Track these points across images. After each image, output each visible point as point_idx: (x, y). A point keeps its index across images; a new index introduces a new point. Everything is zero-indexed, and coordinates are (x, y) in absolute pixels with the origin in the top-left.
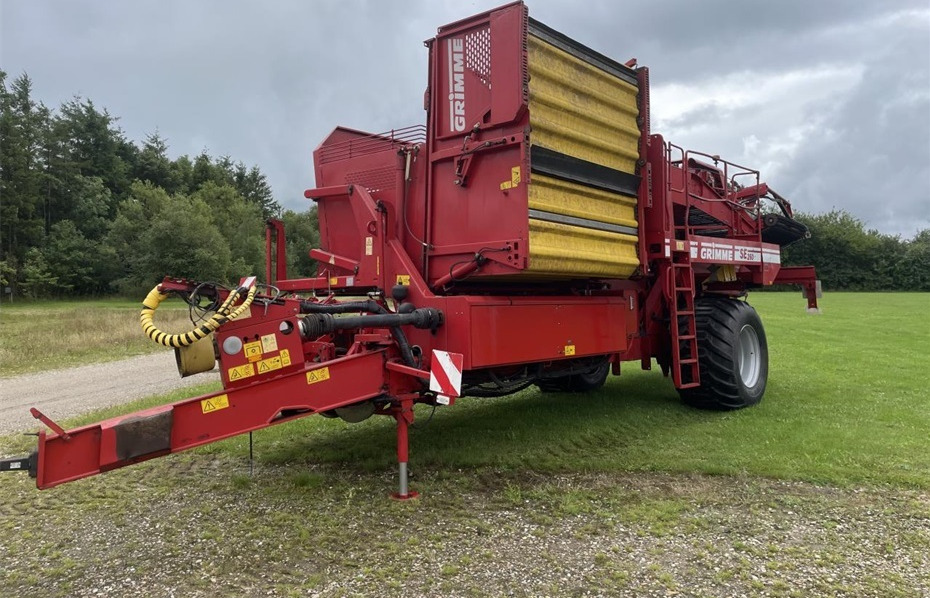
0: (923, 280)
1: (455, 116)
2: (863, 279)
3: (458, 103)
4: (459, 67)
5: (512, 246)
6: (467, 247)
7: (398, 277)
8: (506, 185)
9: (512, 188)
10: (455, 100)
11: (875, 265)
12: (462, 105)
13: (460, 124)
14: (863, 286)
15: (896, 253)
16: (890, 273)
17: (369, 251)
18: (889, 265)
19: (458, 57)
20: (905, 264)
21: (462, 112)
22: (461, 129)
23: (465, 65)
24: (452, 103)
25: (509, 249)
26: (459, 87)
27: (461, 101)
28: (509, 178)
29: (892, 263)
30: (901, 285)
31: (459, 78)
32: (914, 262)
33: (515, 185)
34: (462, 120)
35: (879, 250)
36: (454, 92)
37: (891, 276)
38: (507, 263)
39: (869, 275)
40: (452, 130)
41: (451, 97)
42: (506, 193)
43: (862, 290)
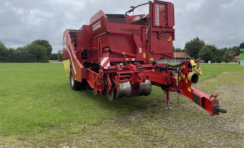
0: (20, 60)
1: (157, 22)
2: (4, 59)
3: (157, 19)
4: (158, 11)
5: (171, 53)
6: (162, 52)
7: (150, 59)
8: (168, 40)
9: (170, 41)
10: (157, 18)
11: (8, 56)
12: (159, 20)
13: (158, 24)
14: (4, 61)
15: (13, 52)
16: (11, 58)
17: (140, 51)
18: (11, 56)
19: (158, 9)
20: (16, 55)
21: (159, 22)
22: (158, 25)
23: (159, 11)
24: (156, 19)
25: (171, 54)
26: (158, 15)
27: (158, 19)
28: (169, 39)
29: (12, 55)
30: (14, 61)
31: (158, 13)
32: (18, 55)
33: (170, 40)
34: (159, 23)
35: (9, 51)
36: (157, 16)
37: (12, 58)
38: (170, 56)
39: (6, 58)
40: (156, 25)
41: (156, 17)
42: (168, 42)
43: (4, 62)
